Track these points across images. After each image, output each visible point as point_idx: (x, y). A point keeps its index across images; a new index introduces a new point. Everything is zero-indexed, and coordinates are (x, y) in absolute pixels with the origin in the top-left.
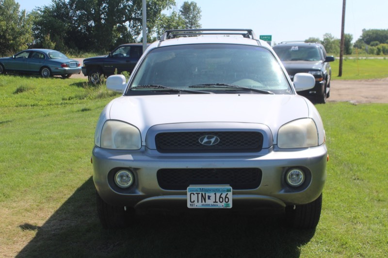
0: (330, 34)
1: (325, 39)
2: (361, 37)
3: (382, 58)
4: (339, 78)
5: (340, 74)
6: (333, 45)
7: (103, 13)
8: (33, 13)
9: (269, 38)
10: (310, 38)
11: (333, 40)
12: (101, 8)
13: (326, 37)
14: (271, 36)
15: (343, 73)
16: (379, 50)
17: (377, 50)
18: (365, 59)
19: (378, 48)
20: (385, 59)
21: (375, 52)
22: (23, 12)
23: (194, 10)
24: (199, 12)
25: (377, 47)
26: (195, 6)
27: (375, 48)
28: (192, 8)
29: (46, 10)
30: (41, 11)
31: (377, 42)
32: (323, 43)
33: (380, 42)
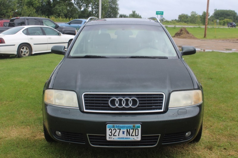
0: (195, 12)
1: (191, 15)
2: (213, 14)
4: (205, 39)
5: (205, 36)
6: (197, 19)
9: (162, 13)
10: (182, 14)
11: (196, 16)
13: (192, 14)
14: (163, 12)
15: (207, 36)
17: (223, 23)
18: (218, 28)
19: (224, 22)
21: (222, 23)
25: (223, 20)
27: (222, 21)
31: (223, 18)
32: (190, 17)
33: (225, 18)
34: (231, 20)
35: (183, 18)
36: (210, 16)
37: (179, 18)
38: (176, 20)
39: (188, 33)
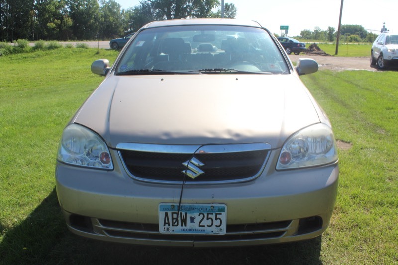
1: (315, 31)
3: (357, 44)
5: (337, 53)
6: (321, 35)
7: (173, 11)
8: (128, 11)
11: (320, 31)
12: (171, 7)
13: (316, 29)
14: (288, 27)
16: (351, 38)
20: (359, 44)
21: (349, 40)
22: (123, 11)
23: (232, 9)
24: (235, 11)
26: (233, 7)
27: (349, 37)
28: (231, 7)
29: (136, 9)
30: (133, 10)
31: (349, 33)
32: (313, 33)
33: (351, 34)
34: (357, 36)
35: (305, 34)
36: (335, 31)
37: (301, 34)
38: (297, 36)
39: (318, 49)
